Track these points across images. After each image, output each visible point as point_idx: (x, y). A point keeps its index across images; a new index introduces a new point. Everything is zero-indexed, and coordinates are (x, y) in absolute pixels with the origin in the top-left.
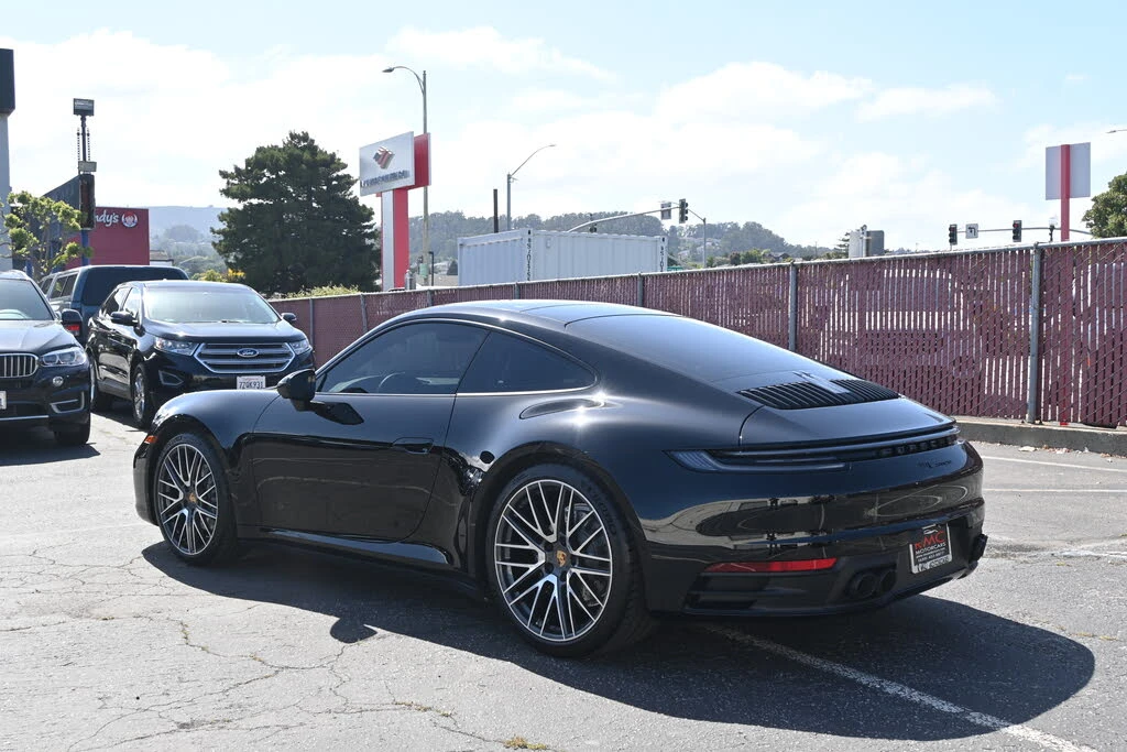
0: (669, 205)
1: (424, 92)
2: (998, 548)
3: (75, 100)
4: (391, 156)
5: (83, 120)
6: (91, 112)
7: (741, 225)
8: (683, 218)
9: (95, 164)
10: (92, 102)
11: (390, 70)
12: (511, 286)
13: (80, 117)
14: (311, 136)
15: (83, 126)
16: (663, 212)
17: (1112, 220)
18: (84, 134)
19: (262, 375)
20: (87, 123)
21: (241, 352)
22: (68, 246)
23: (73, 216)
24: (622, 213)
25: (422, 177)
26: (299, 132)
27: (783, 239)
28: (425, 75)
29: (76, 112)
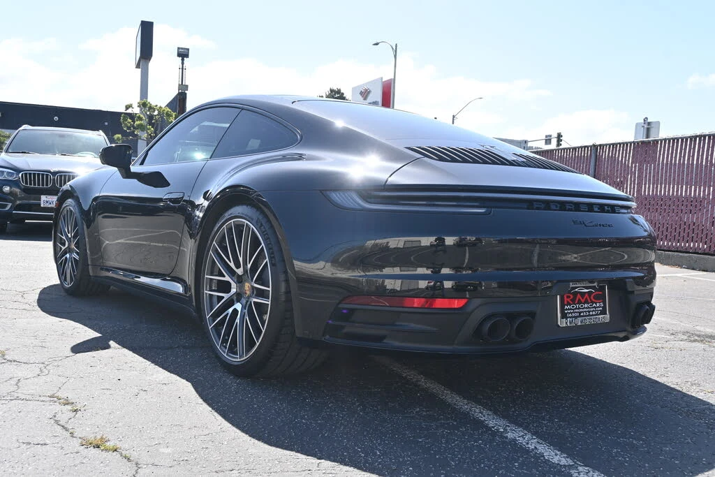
0: (550, 136)
1: (395, 56)
2: (699, 336)
3: (179, 48)
4: (369, 92)
5: (183, 60)
6: (186, 55)
8: (559, 144)
9: (187, 86)
10: (188, 49)
11: (377, 44)
13: (181, 58)
14: (342, 91)
15: (183, 63)
16: (546, 140)
18: (183, 69)
20: (185, 62)
23: (172, 116)
26: (335, 88)
28: (396, 46)
29: (179, 55)
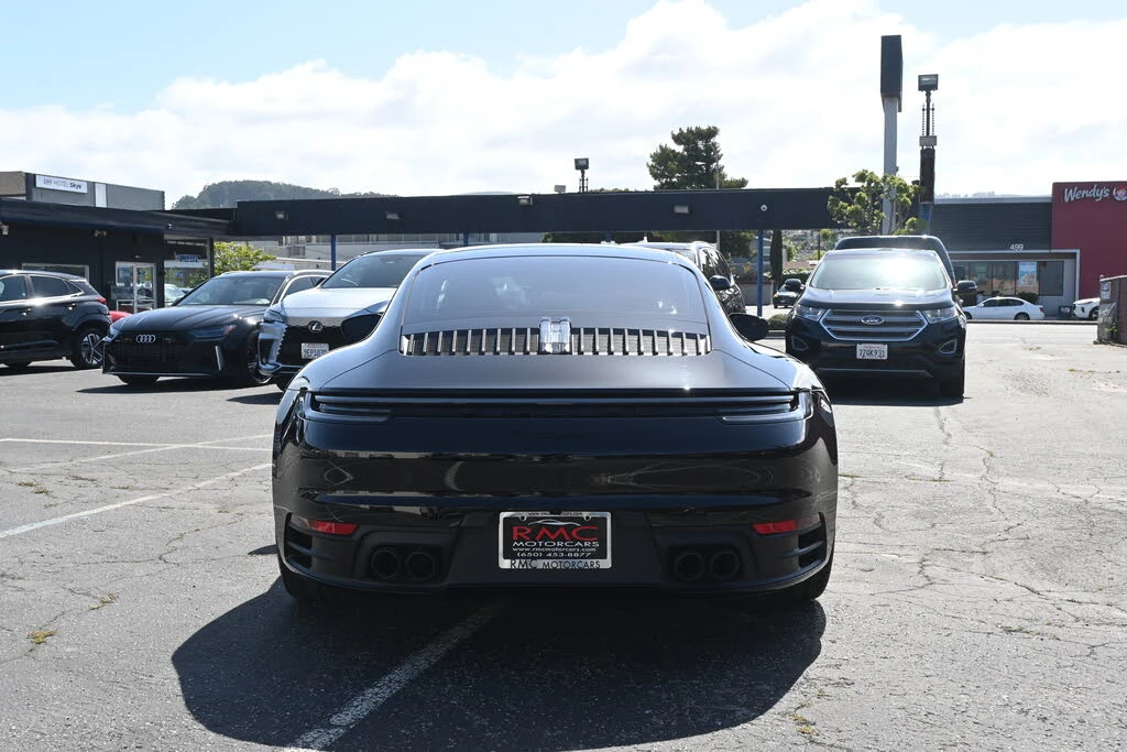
3: (920, 77)
5: (928, 95)
6: (935, 87)
9: (936, 137)
10: (936, 76)
13: (925, 92)
15: (928, 101)
18: (928, 110)
19: (884, 343)
20: (932, 97)
21: (865, 319)
22: (910, 220)
29: (922, 88)
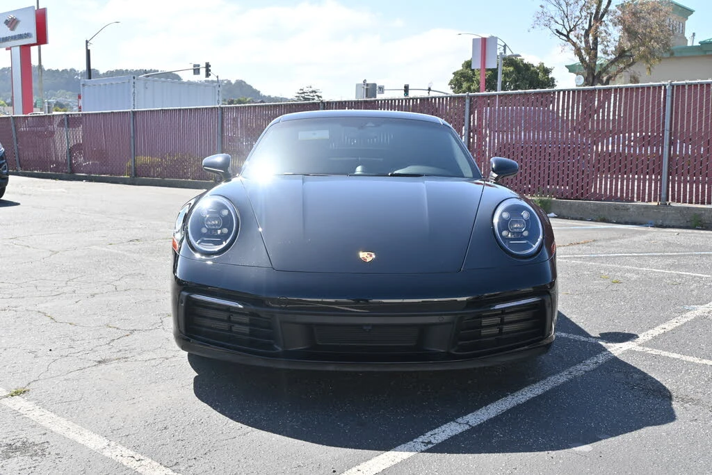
0: (199, 66)
4: (18, 22)
7: (233, 82)
8: (208, 75)
12: (127, 112)
16: (194, 70)
17: (465, 85)
24: (155, 71)
25: (42, 38)
27: (259, 92)
